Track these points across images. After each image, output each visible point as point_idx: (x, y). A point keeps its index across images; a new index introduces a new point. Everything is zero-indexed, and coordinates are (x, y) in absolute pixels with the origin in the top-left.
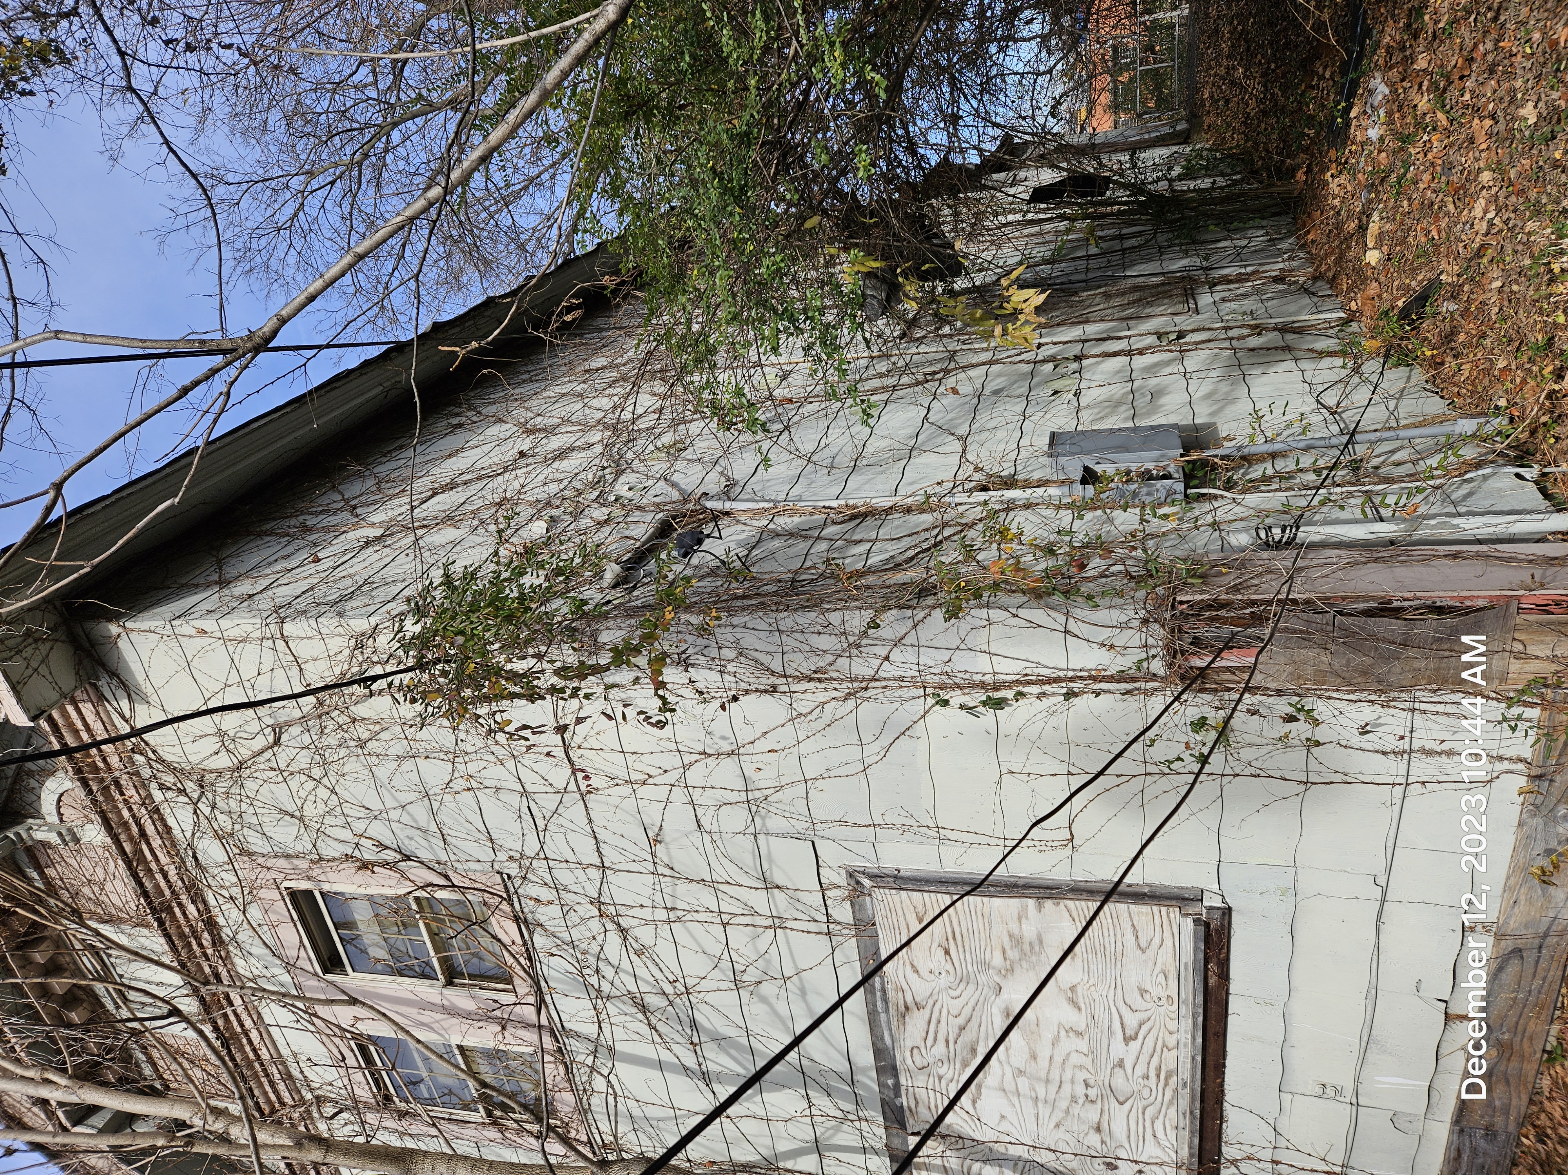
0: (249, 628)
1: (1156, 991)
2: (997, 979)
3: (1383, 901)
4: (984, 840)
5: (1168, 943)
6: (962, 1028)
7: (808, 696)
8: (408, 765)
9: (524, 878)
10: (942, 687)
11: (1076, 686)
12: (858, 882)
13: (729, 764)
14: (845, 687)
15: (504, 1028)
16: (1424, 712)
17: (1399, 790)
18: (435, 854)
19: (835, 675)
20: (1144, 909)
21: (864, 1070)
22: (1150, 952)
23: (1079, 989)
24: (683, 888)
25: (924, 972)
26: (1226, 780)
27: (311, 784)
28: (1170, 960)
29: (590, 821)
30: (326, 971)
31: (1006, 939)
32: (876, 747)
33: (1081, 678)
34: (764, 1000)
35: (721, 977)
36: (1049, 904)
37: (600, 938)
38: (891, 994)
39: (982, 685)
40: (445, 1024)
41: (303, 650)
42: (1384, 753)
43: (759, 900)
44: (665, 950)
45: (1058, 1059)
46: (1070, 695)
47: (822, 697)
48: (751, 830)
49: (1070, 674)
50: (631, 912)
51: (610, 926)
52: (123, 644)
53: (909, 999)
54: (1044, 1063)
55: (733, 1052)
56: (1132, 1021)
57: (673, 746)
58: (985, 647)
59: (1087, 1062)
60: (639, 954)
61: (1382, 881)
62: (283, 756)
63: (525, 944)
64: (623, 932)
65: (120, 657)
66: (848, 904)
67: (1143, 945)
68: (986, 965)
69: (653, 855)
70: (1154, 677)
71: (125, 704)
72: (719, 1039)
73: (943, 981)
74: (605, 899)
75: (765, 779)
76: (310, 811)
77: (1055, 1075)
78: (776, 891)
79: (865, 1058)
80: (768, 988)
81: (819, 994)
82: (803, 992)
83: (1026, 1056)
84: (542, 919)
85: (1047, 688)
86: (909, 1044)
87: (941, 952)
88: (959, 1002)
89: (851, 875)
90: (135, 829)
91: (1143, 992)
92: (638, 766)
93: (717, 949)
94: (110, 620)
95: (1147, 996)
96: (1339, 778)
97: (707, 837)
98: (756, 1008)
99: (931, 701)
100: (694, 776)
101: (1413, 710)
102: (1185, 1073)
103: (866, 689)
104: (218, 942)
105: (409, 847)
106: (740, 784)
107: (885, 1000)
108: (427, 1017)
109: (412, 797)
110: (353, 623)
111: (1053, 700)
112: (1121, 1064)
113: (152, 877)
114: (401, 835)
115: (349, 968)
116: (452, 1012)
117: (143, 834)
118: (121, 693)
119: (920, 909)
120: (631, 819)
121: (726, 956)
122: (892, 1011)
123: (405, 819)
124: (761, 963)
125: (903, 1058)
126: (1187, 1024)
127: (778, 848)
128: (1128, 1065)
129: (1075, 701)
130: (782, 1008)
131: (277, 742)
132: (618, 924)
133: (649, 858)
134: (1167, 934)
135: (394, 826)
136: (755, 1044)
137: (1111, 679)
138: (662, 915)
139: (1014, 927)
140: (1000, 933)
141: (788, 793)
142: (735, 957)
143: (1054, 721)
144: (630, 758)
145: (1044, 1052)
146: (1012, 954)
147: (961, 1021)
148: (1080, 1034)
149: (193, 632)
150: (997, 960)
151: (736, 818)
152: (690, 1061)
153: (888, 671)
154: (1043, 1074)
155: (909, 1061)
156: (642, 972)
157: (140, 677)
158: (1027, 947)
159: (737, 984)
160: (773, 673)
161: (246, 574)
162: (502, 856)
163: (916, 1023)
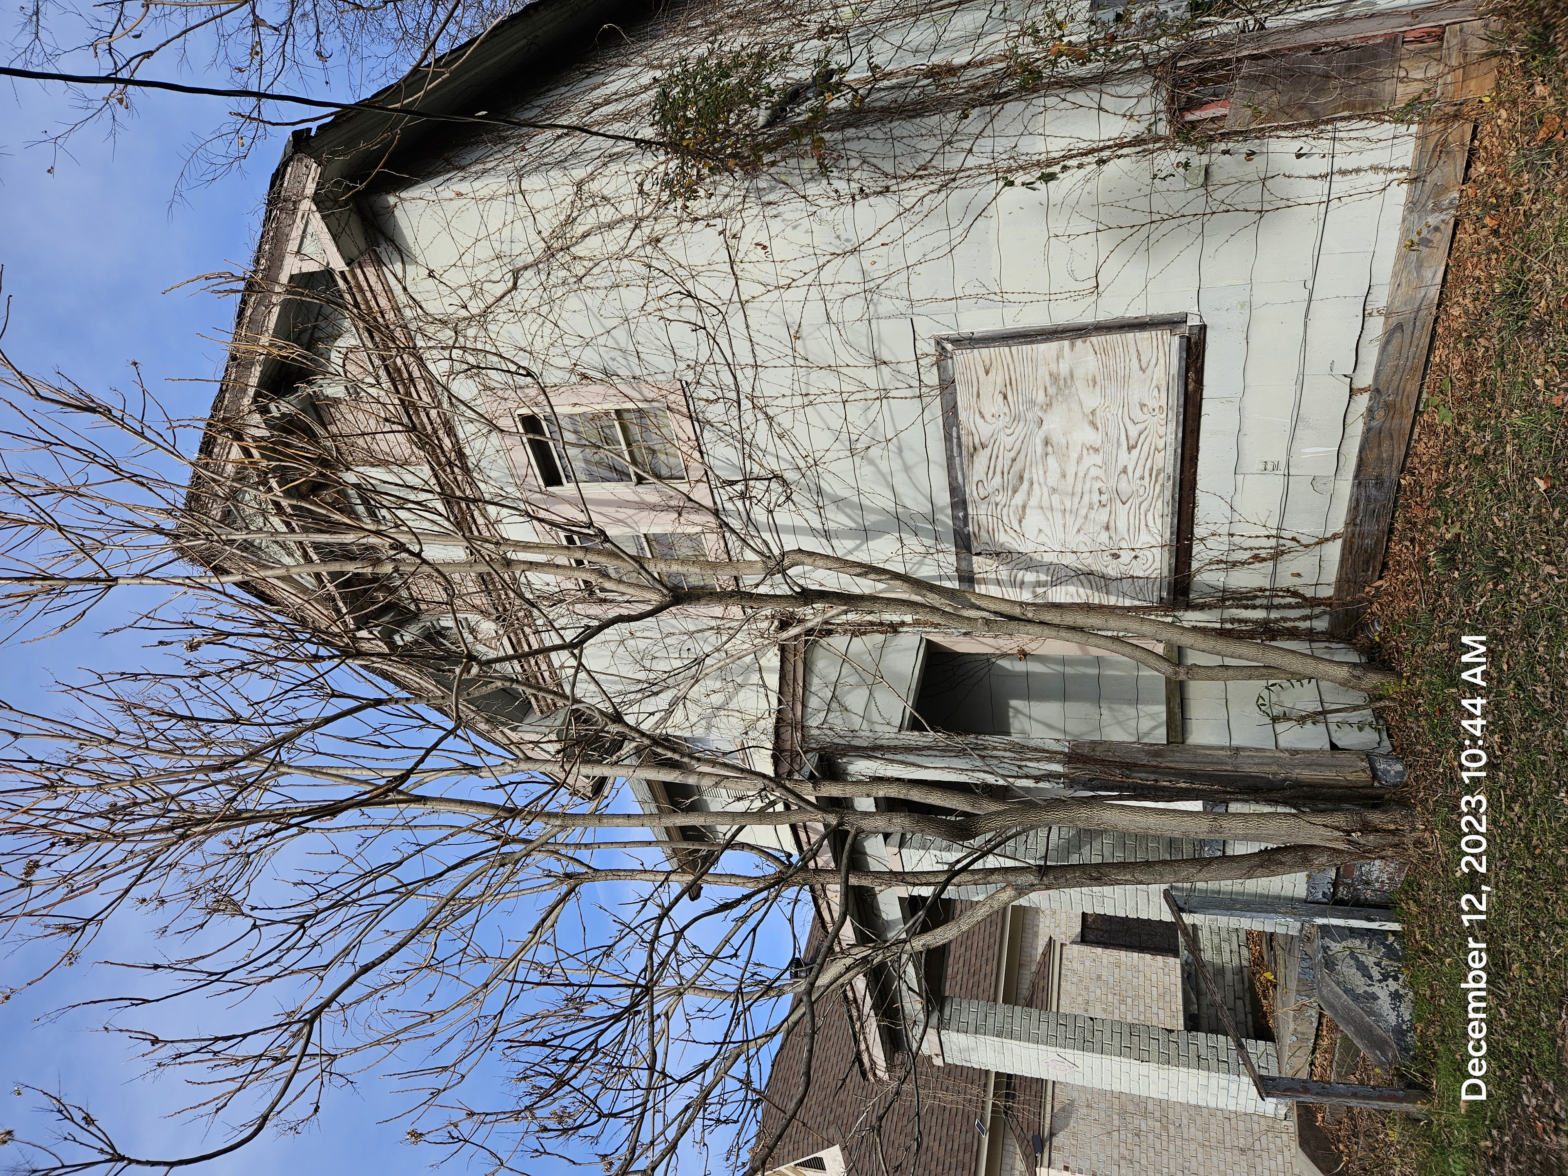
0: (495, 187)
1: (1152, 403)
2: (1040, 414)
3: (1310, 300)
4: (1034, 297)
5: (1162, 361)
6: (1014, 460)
7: (912, 192)
8: (613, 294)
9: (698, 383)
10: (1009, 170)
11: (1106, 154)
12: (943, 348)
13: (851, 259)
14: (939, 181)
15: (680, 515)
16: (1341, 139)
17: (1324, 206)
18: (631, 370)
19: (932, 171)
20: (1146, 334)
21: (942, 510)
22: (1149, 372)
23: (1098, 412)
24: (815, 375)
25: (988, 417)
26: (1206, 218)
27: (540, 320)
28: (1162, 375)
29: (747, 327)
30: (548, 483)
31: (1047, 378)
32: (959, 230)
33: (1109, 147)
34: (871, 462)
35: (840, 449)
36: (1079, 342)
37: (752, 428)
38: (964, 439)
39: (1038, 164)
40: (636, 518)
41: (536, 201)
42: (1315, 178)
43: (870, 377)
44: (800, 433)
45: (1081, 474)
46: (1101, 162)
47: (922, 191)
48: (866, 316)
49: (1101, 144)
50: (775, 403)
51: (760, 416)
52: (397, 213)
53: (977, 441)
54: (1070, 479)
55: (848, 510)
56: (1133, 432)
57: (811, 251)
58: (1041, 131)
59: (1100, 473)
60: (781, 437)
61: (1309, 285)
62: (519, 296)
63: (697, 440)
64: (769, 418)
65: (396, 225)
66: (935, 368)
67: (1144, 366)
68: (1033, 403)
69: (794, 350)
70: (1158, 139)
71: (398, 267)
72: (838, 501)
73: (1001, 423)
74: (757, 393)
75: (877, 272)
76: (538, 345)
77: (1078, 489)
78: (883, 367)
79: (944, 498)
80: (874, 452)
81: (911, 449)
82: (900, 450)
83: (1058, 476)
84: (709, 416)
85: (1085, 160)
86: (976, 479)
87: (1001, 397)
88: (1011, 439)
89: (938, 343)
90: (405, 375)
91: (1142, 406)
92: (785, 273)
93: (837, 424)
94: (388, 193)
95: (1145, 409)
96: (1283, 203)
97: (833, 327)
98: (867, 470)
99: (1001, 183)
100: (826, 276)
101: (1334, 139)
102: (1170, 470)
103: (954, 180)
104: (466, 471)
105: (613, 366)
106: (859, 278)
107: (960, 446)
108: (623, 513)
109: (615, 322)
110: (574, 173)
111: (1089, 168)
112: (1125, 471)
113: (419, 417)
114: (606, 357)
115: (564, 480)
116: (642, 506)
117: (412, 379)
118: (396, 256)
119: (987, 363)
120: (777, 320)
121: (845, 429)
122: (964, 453)
123: (611, 343)
124: (870, 432)
125: (972, 492)
126: (1172, 426)
127: (885, 328)
128: (1130, 470)
129: (1105, 167)
130: (884, 466)
131: (515, 287)
132: (766, 414)
133: (790, 352)
134: (1161, 354)
135: (602, 350)
136: (865, 502)
137: (1130, 144)
138: (798, 401)
139: (1053, 367)
140: (1043, 373)
141: (895, 280)
142: (851, 429)
143: (1088, 187)
144: (779, 266)
145: (1071, 472)
146: (1052, 391)
147: (1013, 454)
148: (1097, 450)
149: (453, 195)
150: (1041, 398)
151: (855, 308)
152: (817, 525)
153: (971, 162)
154: (1070, 489)
155: (975, 494)
156: (783, 453)
157: (410, 241)
158: (1062, 382)
159: (852, 452)
160: (886, 175)
161: (476, 162)
162: (682, 366)
163: (981, 459)
